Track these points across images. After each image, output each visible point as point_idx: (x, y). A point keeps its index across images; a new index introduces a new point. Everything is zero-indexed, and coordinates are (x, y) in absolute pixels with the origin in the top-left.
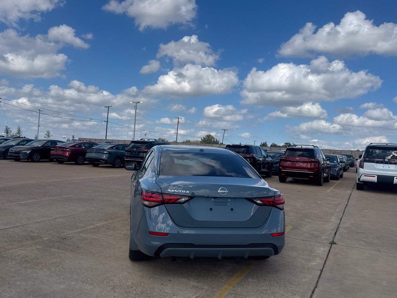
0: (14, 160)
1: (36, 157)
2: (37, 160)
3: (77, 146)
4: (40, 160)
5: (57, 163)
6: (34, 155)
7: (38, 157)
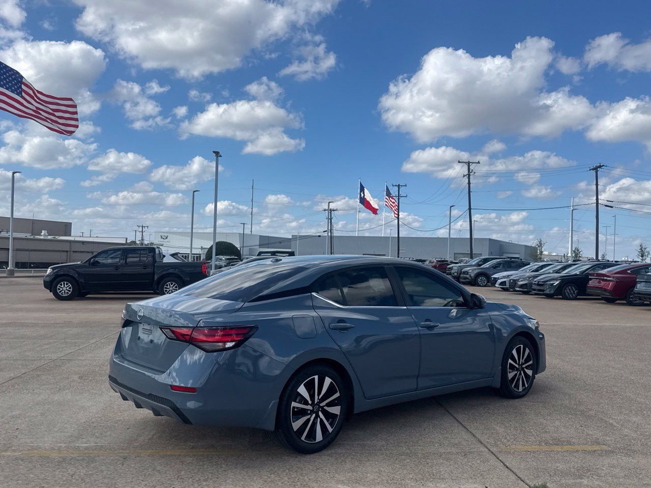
0: (544, 296)
1: (570, 291)
2: (573, 296)
3: (629, 272)
4: (578, 297)
5: (604, 302)
6: (566, 289)
7: (574, 292)
